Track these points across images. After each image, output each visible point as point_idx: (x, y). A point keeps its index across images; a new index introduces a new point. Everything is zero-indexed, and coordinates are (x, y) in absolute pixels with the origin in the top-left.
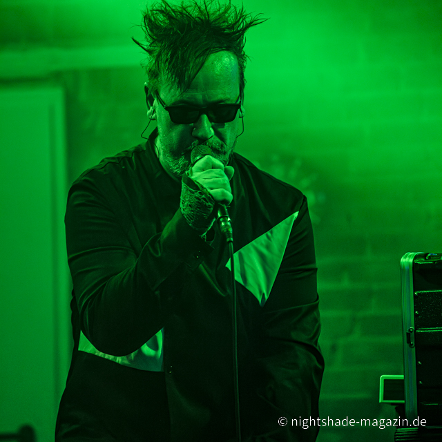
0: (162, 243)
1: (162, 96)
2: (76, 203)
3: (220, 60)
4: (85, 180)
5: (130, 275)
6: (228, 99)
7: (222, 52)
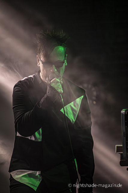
0: (41, 103)
1: (41, 59)
2: (16, 90)
3: (58, 48)
4: (18, 84)
5: (31, 113)
6: (61, 60)
7: (59, 46)
